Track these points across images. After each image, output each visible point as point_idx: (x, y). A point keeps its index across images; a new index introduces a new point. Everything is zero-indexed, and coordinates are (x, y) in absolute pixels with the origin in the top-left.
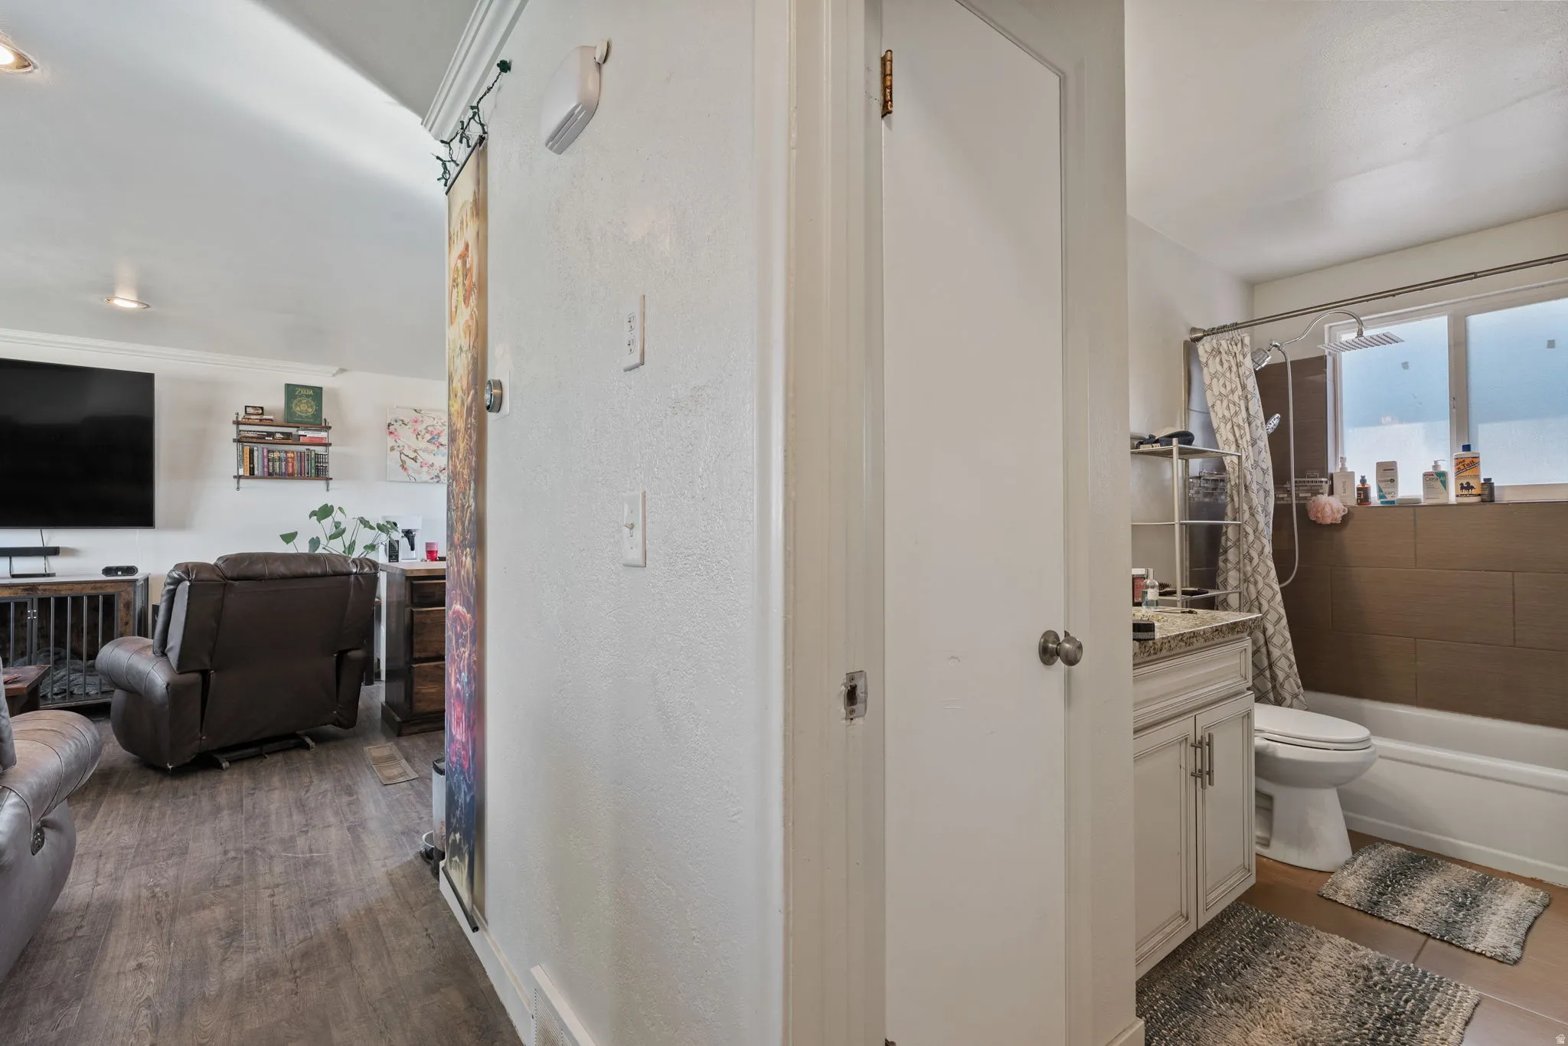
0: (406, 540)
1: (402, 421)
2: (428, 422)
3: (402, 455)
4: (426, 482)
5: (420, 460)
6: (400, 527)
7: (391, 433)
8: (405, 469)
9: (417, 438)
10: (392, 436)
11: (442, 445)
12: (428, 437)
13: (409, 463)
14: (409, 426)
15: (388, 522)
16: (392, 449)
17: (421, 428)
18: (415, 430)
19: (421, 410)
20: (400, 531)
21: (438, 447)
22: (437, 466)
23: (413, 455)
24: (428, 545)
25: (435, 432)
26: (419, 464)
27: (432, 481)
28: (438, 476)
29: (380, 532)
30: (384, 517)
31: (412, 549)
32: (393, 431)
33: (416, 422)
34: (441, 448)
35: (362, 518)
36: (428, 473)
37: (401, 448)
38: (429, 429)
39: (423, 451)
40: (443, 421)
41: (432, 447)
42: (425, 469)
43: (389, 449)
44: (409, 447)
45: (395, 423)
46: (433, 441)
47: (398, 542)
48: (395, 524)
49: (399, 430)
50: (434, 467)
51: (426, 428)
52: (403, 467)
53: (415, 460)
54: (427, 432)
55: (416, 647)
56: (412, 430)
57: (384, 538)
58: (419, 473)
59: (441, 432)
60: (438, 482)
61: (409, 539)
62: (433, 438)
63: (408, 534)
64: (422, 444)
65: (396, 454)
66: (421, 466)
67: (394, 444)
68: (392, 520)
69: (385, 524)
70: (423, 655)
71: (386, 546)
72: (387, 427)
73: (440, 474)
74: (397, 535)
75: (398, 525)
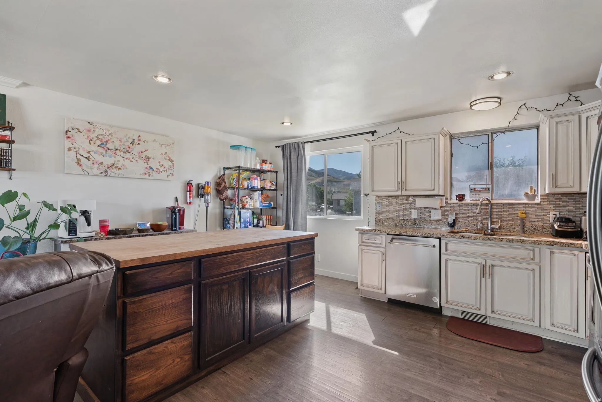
0: (83, 218)
1: (78, 129)
2: (99, 132)
3: (78, 155)
4: (97, 175)
5: (92, 159)
6: (78, 208)
7: (68, 137)
8: (80, 165)
9: (90, 143)
10: (69, 140)
11: (109, 149)
12: (98, 143)
13: (83, 161)
14: (83, 133)
15: (69, 205)
16: (69, 149)
17: (93, 136)
18: (88, 137)
19: (93, 123)
20: (79, 212)
21: (106, 151)
22: (105, 164)
23: (86, 155)
24: (101, 221)
25: (104, 140)
26: (91, 162)
27: (101, 175)
28: (105, 171)
29: (62, 213)
30: (64, 201)
31: (89, 225)
32: (71, 136)
33: (89, 131)
34: (109, 151)
35: (44, 201)
36: (98, 169)
37: (77, 149)
38: (99, 137)
39: (95, 153)
40: (110, 132)
41: (100, 150)
42: (96, 166)
43: (66, 149)
44: (84, 149)
45: (72, 131)
46: (103, 146)
47: (76, 220)
48: (75, 206)
49: (76, 135)
50: (103, 165)
51: (97, 137)
52: (78, 163)
53: (88, 158)
54: (98, 140)
55: (129, 338)
56: (86, 137)
57: (65, 217)
58: (92, 169)
59: (109, 140)
60: (106, 175)
61: (85, 217)
62: (102, 144)
63: (85, 214)
64: (94, 148)
65: (73, 153)
66: (93, 164)
67: (71, 146)
68: (72, 203)
69: (67, 206)
70: (135, 345)
71: (66, 223)
72: (65, 132)
73: (108, 170)
74: (75, 215)
75: (77, 207)
